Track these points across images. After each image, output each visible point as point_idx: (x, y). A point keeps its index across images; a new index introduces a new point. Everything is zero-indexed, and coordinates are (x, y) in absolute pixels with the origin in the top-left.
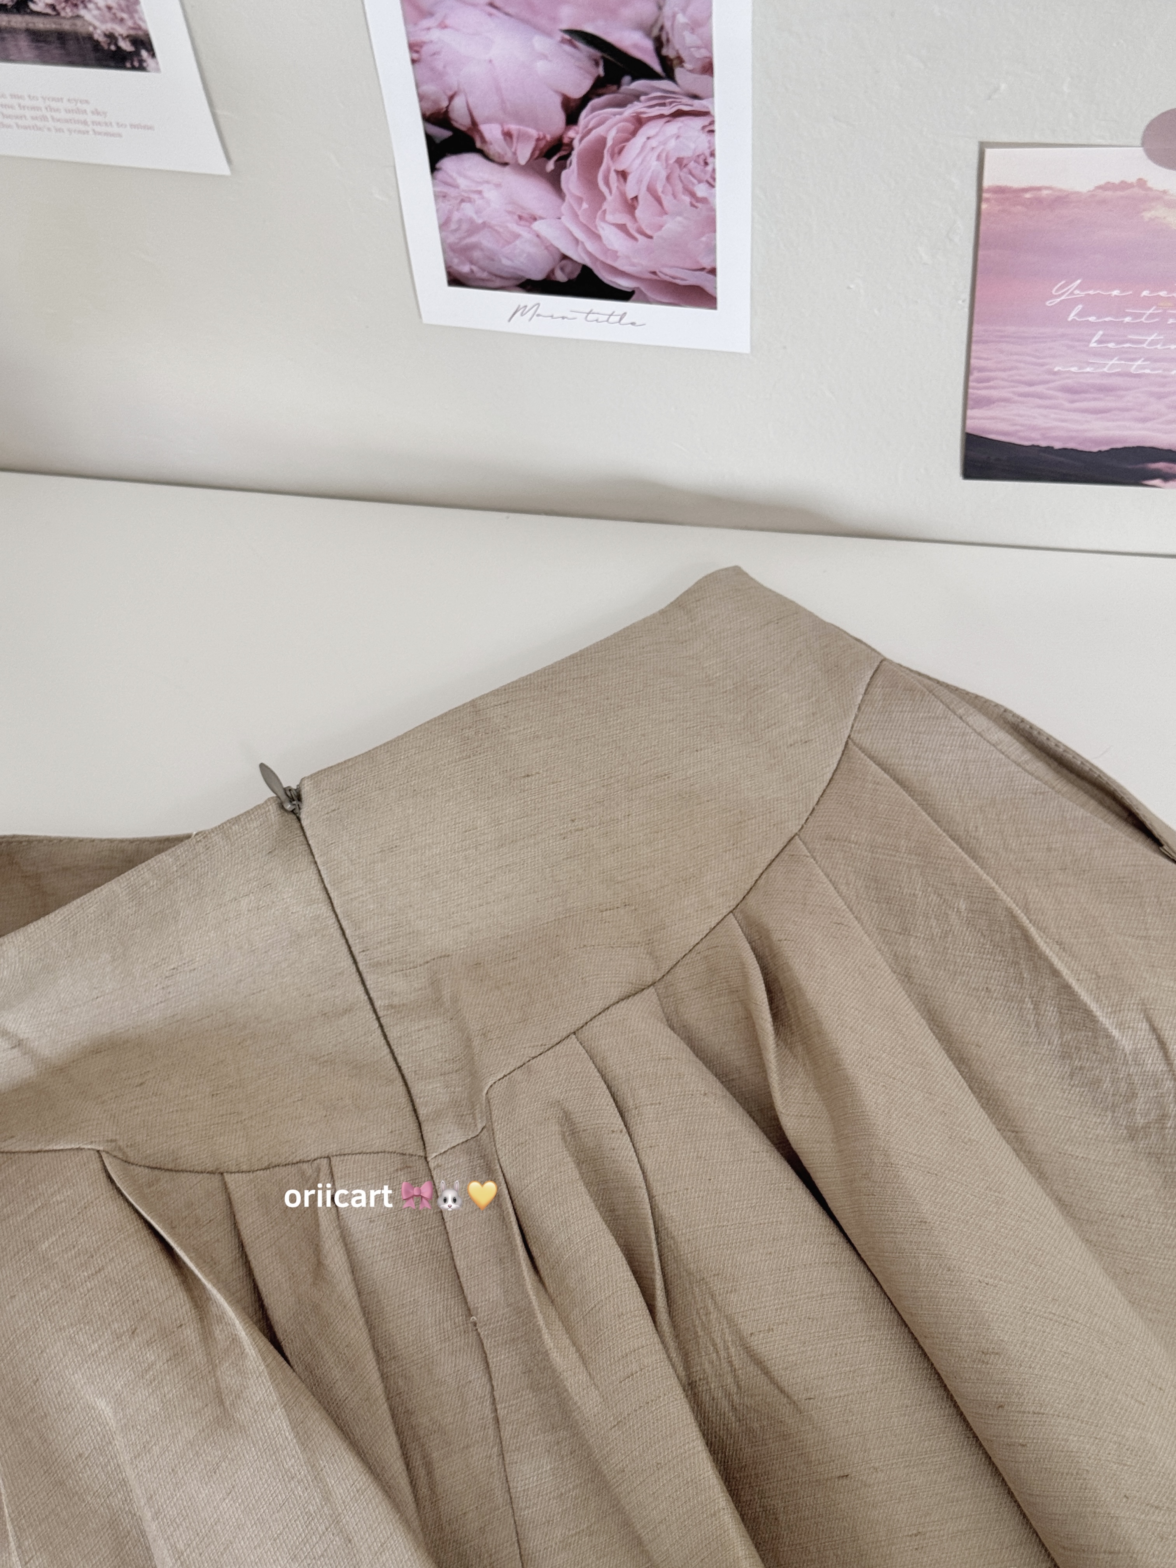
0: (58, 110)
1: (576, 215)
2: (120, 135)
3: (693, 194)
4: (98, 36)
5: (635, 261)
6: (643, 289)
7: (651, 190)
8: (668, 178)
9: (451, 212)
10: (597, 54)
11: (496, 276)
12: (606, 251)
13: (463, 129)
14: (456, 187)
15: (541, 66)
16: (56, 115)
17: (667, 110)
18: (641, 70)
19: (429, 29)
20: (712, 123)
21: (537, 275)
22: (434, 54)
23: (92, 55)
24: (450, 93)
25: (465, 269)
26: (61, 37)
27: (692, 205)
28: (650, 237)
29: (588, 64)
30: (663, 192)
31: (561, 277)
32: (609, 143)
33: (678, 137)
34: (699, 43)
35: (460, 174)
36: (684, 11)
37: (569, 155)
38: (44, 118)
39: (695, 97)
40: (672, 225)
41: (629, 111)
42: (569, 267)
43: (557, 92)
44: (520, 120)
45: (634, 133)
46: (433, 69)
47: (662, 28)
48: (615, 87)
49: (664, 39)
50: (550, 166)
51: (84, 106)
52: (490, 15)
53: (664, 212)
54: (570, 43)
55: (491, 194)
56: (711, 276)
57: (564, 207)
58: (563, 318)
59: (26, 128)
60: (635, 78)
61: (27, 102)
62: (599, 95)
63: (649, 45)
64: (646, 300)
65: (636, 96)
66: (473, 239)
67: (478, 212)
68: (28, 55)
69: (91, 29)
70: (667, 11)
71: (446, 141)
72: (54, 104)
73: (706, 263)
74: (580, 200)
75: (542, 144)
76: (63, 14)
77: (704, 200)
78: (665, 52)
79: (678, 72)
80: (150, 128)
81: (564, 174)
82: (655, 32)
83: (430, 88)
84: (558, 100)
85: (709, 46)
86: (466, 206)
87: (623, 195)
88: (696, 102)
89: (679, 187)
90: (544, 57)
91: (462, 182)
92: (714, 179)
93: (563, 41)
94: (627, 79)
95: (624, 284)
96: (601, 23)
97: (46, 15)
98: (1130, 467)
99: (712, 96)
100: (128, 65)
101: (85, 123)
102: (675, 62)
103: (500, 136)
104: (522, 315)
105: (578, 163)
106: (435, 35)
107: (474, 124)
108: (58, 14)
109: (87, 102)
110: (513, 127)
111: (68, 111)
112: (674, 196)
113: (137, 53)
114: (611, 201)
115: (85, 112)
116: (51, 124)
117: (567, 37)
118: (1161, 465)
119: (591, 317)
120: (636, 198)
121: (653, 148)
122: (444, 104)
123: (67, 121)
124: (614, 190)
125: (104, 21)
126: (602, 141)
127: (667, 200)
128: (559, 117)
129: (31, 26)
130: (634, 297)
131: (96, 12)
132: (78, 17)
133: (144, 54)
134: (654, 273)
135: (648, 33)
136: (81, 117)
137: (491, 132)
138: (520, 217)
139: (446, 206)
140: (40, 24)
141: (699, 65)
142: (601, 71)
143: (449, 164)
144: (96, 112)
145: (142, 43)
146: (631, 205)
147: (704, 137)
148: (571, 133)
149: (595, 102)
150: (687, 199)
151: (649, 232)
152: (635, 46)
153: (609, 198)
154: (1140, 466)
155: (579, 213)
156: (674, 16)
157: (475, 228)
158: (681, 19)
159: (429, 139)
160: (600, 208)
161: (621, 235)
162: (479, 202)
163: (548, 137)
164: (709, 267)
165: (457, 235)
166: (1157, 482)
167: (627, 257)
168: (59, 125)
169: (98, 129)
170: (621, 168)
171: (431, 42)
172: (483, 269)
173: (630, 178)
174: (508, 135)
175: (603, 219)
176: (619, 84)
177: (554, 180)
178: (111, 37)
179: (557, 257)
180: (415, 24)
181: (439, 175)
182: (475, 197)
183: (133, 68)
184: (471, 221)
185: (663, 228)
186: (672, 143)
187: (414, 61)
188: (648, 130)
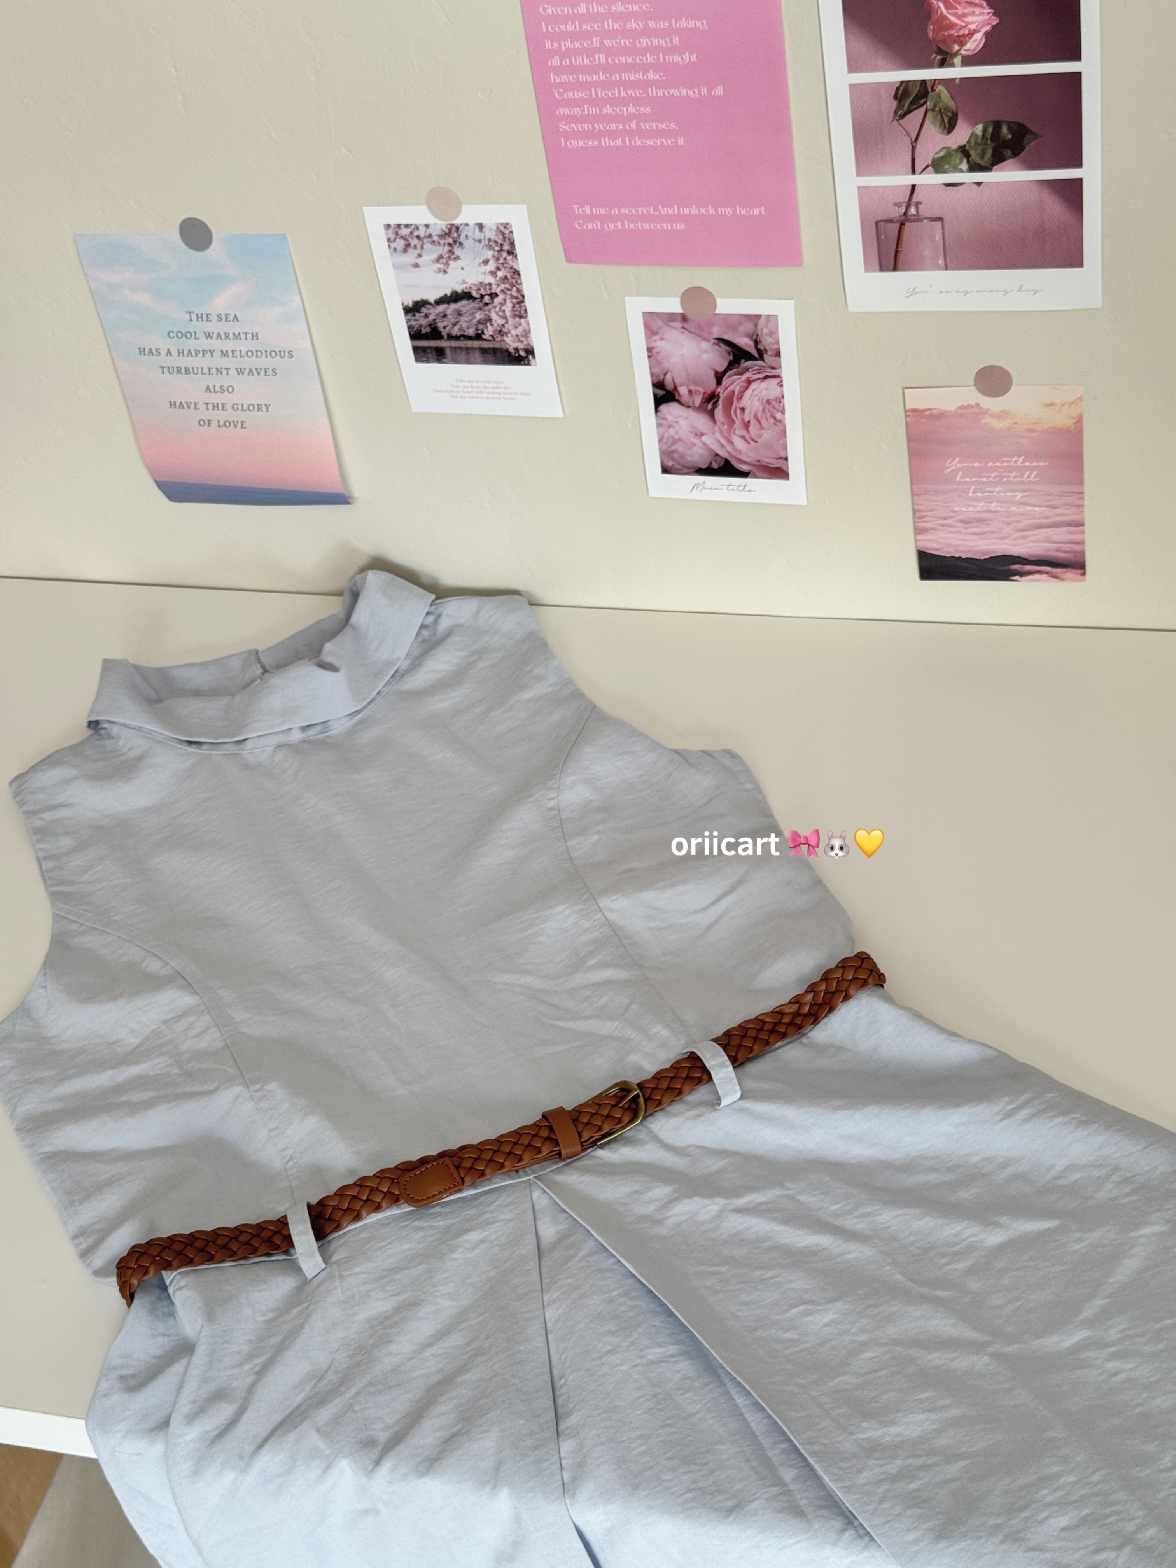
0: (488, 388)
1: (721, 432)
2: (514, 399)
3: (775, 418)
4: (511, 350)
5: (750, 455)
6: (754, 470)
7: (756, 417)
8: (763, 410)
9: (664, 433)
10: (729, 349)
11: (686, 467)
12: (736, 450)
13: (670, 390)
14: (666, 419)
15: (705, 356)
16: (488, 390)
17: (761, 376)
18: (749, 357)
19: (656, 341)
20: (782, 381)
21: (704, 466)
22: (658, 353)
23: (507, 359)
24: (665, 372)
25: (670, 464)
26: (494, 351)
27: (775, 424)
28: (756, 442)
29: (726, 354)
30: (762, 417)
31: (715, 466)
32: (736, 393)
33: (767, 389)
34: (773, 342)
35: (669, 413)
36: (766, 327)
37: (718, 400)
38: (481, 392)
39: (773, 368)
40: (767, 435)
41: (744, 377)
42: (719, 460)
43: (712, 369)
44: (696, 384)
45: (747, 388)
46: (657, 360)
47: (757, 335)
48: (737, 365)
49: (758, 340)
50: (710, 406)
51: (500, 385)
52: (683, 332)
53: (762, 428)
54: (717, 344)
55: (682, 423)
56: (785, 462)
57: (716, 428)
58: (717, 489)
59: (473, 398)
60: (746, 360)
61: (475, 384)
62: (731, 370)
63: (752, 343)
64: (756, 477)
65: (747, 369)
66: (673, 448)
67: (676, 432)
68: (479, 360)
69: (508, 346)
70: (759, 327)
71: (662, 397)
72: (487, 385)
73: (783, 455)
74: (723, 424)
75: (706, 396)
76: (496, 339)
77: (780, 421)
78: (759, 347)
79: (765, 356)
80: (529, 394)
81: (716, 410)
82: (754, 338)
83: (656, 370)
84: (713, 373)
85: (778, 343)
86: (671, 430)
87: (743, 420)
88: (774, 371)
89: (768, 415)
90: (706, 351)
91: (670, 418)
92: (784, 409)
93: (714, 344)
94: (743, 361)
95: (745, 468)
96: (730, 334)
97: (489, 340)
98: (1002, 568)
99: (780, 367)
100: (523, 363)
101: (500, 393)
102: (764, 352)
103: (687, 393)
104: (697, 488)
105: (723, 406)
106: (659, 343)
107: (675, 387)
108: (494, 340)
109: (502, 383)
110: (693, 388)
111: (493, 388)
112: (767, 419)
113: (527, 357)
114: (738, 423)
115: (500, 388)
116: (484, 395)
117: (716, 341)
118: (1016, 567)
119: (730, 488)
120: (749, 422)
121: (756, 395)
122: (662, 377)
123: (492, 393)
124: (739, 417)
125: (514, 341)
126: (733, 392)
127: (763, 422)
128: (713, 381)
129: (482, 346)
130: (750, 475)
131: (511, 338)
132: (503, 341)
133: (530, 357)
134: (759, 461)
135: (751, 337)
136: (498, 391)
137: (683, 391)
138: (696, 434)
139: (662, 430)
140: (486, 345)
141: (774, 353)
142: (731, 358)
143: (664, 408)
144: (506, 388)
145: (530, 352)
146: (747, 425)
147: (778, 388)
148: (719, 390)
149: (729, 373)
150: (772, 421)
151: (756, 439)
152: (746, 344)
153: (737, 422)
154: (1007, 567)
155: (723, 430)
156: (762, 329)
157: (675, 441)
158: (765, 331)
159: (655, 395)
160: (733, 426)
161: (743, 441)
162: (677, 427)
163: (709, 392)
164: (784, 456)
165: (668, 445)
166: (1017, 578)
167: (746, 454)
168: (488, 395)
169: (506, 396)
170: (741, 406)
171: (657, 347)
172: (679, 463)
173: (747, 412)
174: (690, 392)
175: (734, 433)
176: (740, 364)
177: (711, 414)
178: (517, 350)
179: (714, 454)
180: (650, 338)
181: (659, 414)
182: (675, 424)
183: (525, 364)
184: (673, 438)
185: (763, 436)
186: (764, 392)
187: (649, 357)
188: (753, 386)
